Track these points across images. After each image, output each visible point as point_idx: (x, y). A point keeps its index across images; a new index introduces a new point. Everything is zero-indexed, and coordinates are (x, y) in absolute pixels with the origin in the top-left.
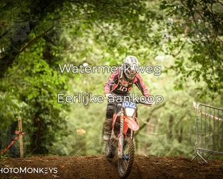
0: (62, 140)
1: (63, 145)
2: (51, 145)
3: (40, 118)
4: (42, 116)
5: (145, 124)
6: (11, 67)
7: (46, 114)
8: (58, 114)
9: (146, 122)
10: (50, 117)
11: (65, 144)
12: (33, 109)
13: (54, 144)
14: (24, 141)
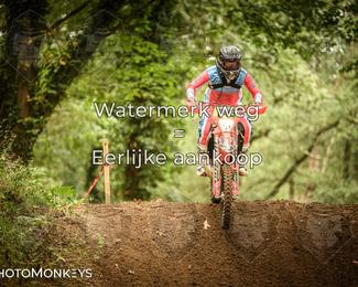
0: (172, 178)
1: (173, 187)
2: (155, 186)
3: (138, 143)
4: (141, 139)
5: (306, 156)
6: (93, 59)
7: (148, 136)
8: (167, 137)
9: (307, 152)
10: (154, 142)
11: (178, 186)
12: (127, 129)
13: (160, 184)
14: (112, 180)
